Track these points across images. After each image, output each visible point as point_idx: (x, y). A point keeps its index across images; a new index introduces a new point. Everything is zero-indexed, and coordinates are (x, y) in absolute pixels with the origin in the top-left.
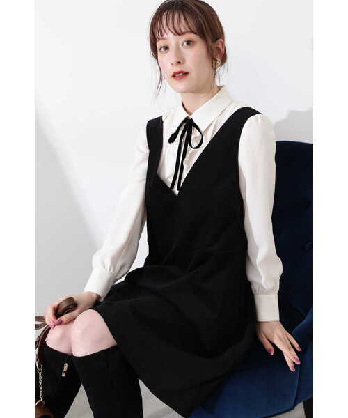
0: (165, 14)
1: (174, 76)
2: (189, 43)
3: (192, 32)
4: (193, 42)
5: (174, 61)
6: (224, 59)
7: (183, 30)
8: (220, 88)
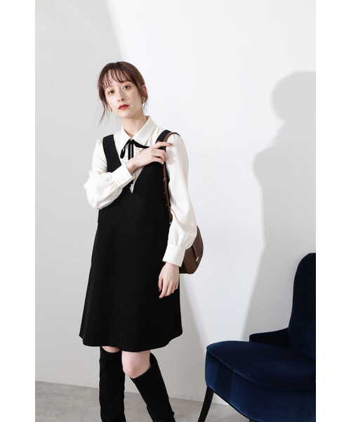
0: (109, 72)
1: (120, 108)
2: (126, 87)
3: (128, 80)
4: (130, 87)
5: (120, 98)
6: (146, 97)
7: (124, 80)
8: (147, 118)
